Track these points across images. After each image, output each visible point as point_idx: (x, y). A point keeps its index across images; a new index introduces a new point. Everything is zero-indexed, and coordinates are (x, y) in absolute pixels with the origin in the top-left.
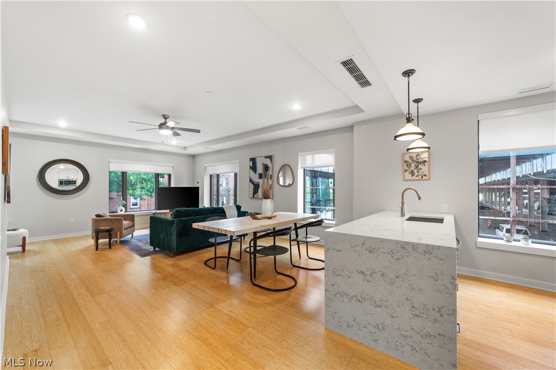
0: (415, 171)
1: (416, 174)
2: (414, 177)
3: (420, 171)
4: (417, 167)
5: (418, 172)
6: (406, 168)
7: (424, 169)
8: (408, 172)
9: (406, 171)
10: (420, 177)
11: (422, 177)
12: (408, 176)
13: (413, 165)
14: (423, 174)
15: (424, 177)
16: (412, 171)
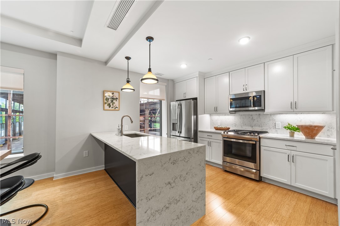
0: (111, 104)
1: (112, 106)
2: (110, 108)
3: (114, 104)
4: (112, 101)
5: (113, 105)
6: (105, 101)
7: (116, 103)
8: (106, 105)
9: (105, 103)
10: (114, 108)
11: (115, 109)
12: (106, 107)
13: (110, 100)
14: (116, 106)
15: (116, 109)
16: (109, 104)
